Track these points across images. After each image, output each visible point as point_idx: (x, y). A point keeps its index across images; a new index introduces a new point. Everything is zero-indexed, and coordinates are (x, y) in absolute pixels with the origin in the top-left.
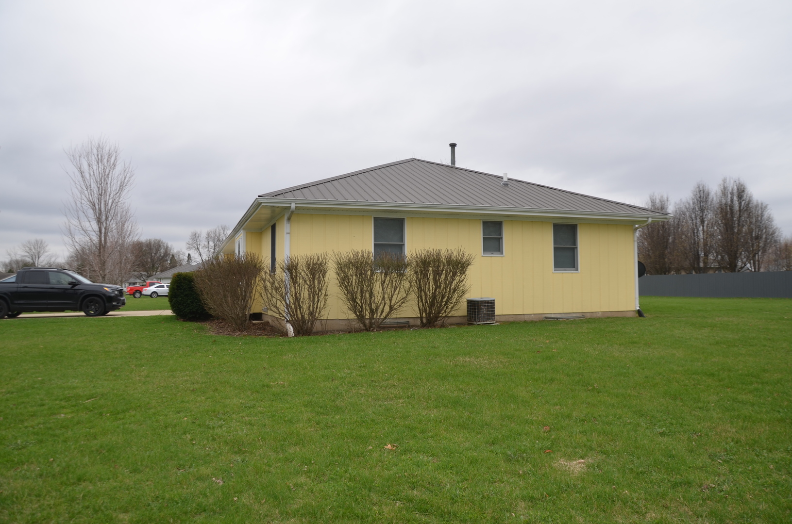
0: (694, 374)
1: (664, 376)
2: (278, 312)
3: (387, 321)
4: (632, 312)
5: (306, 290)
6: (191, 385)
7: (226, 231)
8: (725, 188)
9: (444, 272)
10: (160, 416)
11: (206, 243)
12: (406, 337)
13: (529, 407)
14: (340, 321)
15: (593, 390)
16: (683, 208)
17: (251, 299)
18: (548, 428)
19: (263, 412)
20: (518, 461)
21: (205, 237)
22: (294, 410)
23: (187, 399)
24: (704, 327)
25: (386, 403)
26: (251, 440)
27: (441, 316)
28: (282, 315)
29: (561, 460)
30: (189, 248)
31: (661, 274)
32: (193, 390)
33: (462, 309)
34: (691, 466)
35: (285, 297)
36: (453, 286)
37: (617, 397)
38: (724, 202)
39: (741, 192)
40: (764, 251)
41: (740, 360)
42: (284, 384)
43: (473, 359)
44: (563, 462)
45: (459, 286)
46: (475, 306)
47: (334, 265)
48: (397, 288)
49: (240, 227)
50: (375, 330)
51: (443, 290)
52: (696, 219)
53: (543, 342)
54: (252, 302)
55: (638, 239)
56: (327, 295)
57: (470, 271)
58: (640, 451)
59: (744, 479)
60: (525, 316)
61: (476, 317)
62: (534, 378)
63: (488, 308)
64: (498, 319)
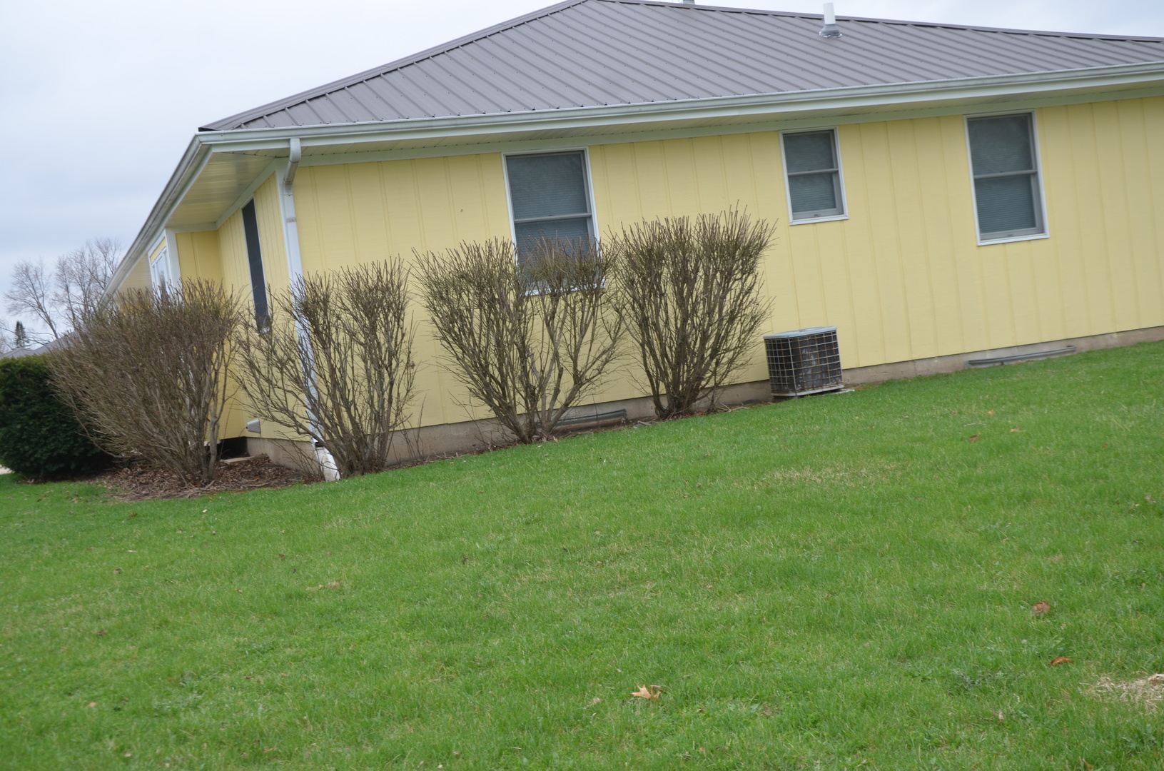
2: (292, 423)
3: (571, 413)
5: (358, 359)
6: (91, 622)
7: (111, 253)
9: (701, 273)
10: (20, 709)
11: (61, 292)
12: (627, 443)
13: (980, 564)
14: (453, 428)
15: (1144, 509)
17: (216, 401)
18: (1045, 608)
19: (300, 656)
20: (984, 691)
21: (54, 276)
22: (380, 641)
23: (88, 657)
25: (612, 595)
26: (282, 725)
27: (703, 388)
28: (304, 429)
29: (1102, 679)
30: (14, 309)
32: (101, 634)
33: (755, 364)
35: (306, 382)
36: (727, 308)
42: (341, 586)
43: (808, 473)
44: (1107, 682)
45: (741, 304)
46: (787, 353)
47: (421, 286)
48: (587, 326)
49: (157, 223)
50: (544, 440)
51: (703, 319)
53: (980, 416)
54: (219, 407)
56: (413, 366)
57: (766, 264)
60: (918, 363)
61: (793, 380)
62: (978, 496)
63: (821, 354)
64: (848, 380)
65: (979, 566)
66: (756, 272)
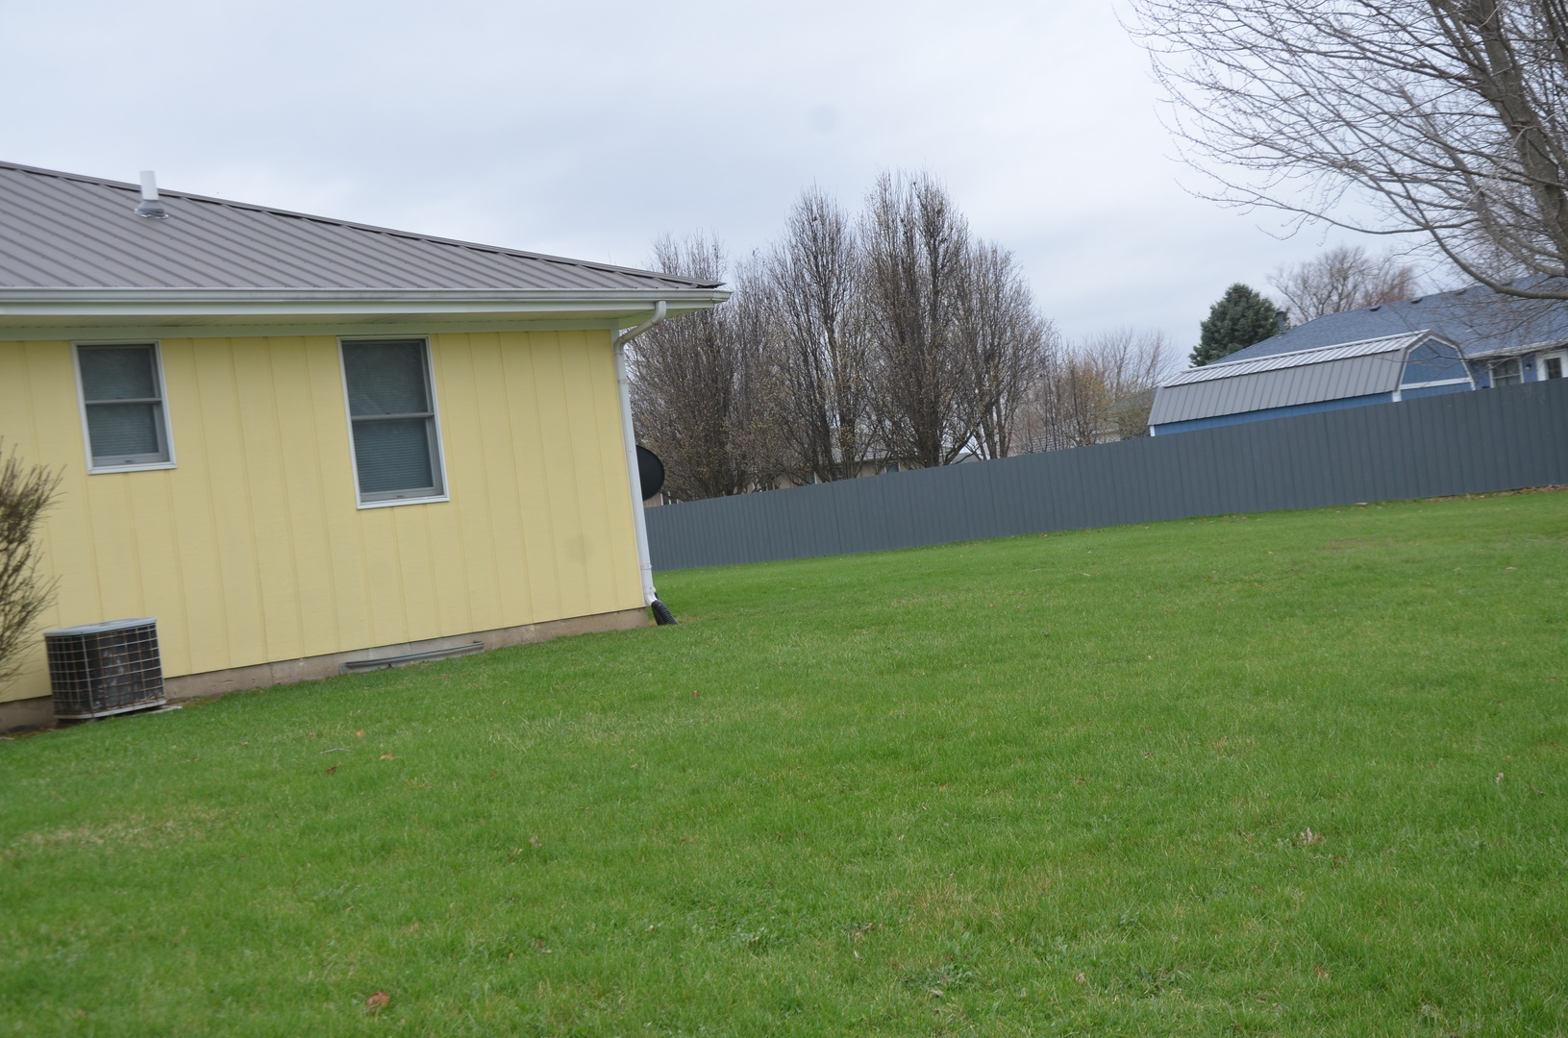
0: (838, 760)
1: (750, 780)
4: (636, 613)
8: (886, 207)
13: (309, 944)
15: (527, 855)
16: (766, 279)
18: (384, 999)
24: (857, 628)
31: (717, 494)
33: (29, 674)
34: (854, 1020)
37: (606, 862)
38: (885, 247)
39: (933, 216)
40: (1014, 398)
41: (968, 705)
43: (85, 832)
46: (80, 656)
52: (807, 311)
53: (344, 739)
55: (635, 389)
57: (44, 530)
58: (693, 1007)
59: (1011, 1027)
60: (276, 668)
61: (88, 695)
62: (322, 851)
63: (132, 657)
64: (175, 693)
65: (307, 948)
66: (30, 541)
